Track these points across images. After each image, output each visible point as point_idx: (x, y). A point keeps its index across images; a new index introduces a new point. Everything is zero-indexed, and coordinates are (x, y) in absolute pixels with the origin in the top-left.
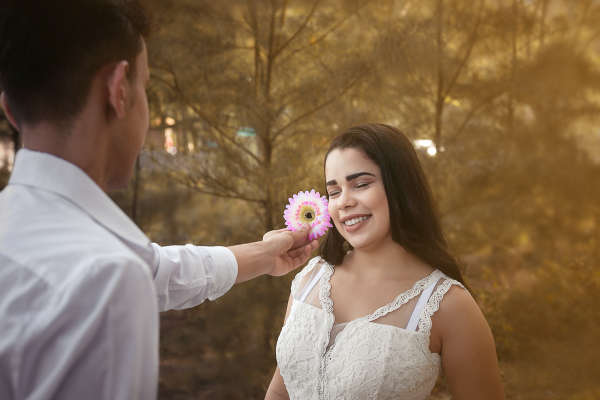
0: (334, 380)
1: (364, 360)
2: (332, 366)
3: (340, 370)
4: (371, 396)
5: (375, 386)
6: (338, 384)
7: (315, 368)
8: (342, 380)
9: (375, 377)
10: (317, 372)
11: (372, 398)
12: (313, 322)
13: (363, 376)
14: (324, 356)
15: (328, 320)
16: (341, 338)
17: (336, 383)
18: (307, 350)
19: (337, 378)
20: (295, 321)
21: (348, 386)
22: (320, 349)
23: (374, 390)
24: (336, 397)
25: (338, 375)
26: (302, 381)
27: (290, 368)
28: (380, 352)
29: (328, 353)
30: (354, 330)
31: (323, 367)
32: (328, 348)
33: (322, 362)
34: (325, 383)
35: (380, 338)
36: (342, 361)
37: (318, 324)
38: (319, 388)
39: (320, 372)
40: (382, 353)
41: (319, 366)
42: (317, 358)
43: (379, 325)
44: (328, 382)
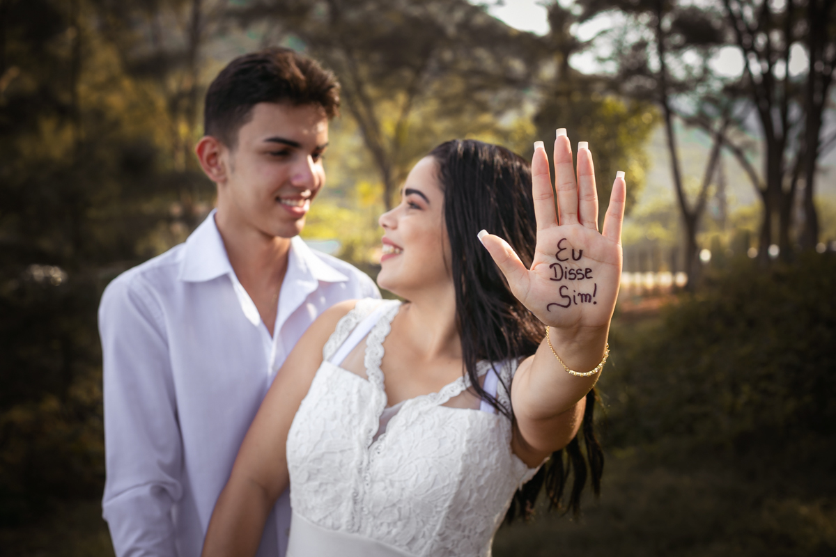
0: (382, 484)
1: (433, 458)
2: (379, 463)
3: (394, 470)
4: (439, 509)
5: (446, 495)
6: (390, 490)
7: (353, 464)
8: (397, 484)
9: (447, 482)
10: (355, 471)
11: (440, 512)
12: (355, 398)
13: (431, 479)
14: (369, 448)
15: (376, 399)
16: (395, 425)
17: (385, 488)
18: (343, 437)
19: (387, 481)
20: (327, 393)
21: (406, 494)
22: (363, 437)
23: (445, 501)
24: (385, 508)
25: (390, 477)
26: (327, 484)
27: (310, 462)
28: (455, 446)
29: (376, 444)
30: (415, 414)
31: (365, 463)
32: (375, 438)
33: (366, 457)
34: (367, 488)
35: (453, 428)
36: (398, 457)
37: (362, 401)
38: (355, 495)
39: (360, 471)
40: (458, 448)
41: (359, 463)
42: (357, 450)
43: (451, 411)
44: (371, 487)
